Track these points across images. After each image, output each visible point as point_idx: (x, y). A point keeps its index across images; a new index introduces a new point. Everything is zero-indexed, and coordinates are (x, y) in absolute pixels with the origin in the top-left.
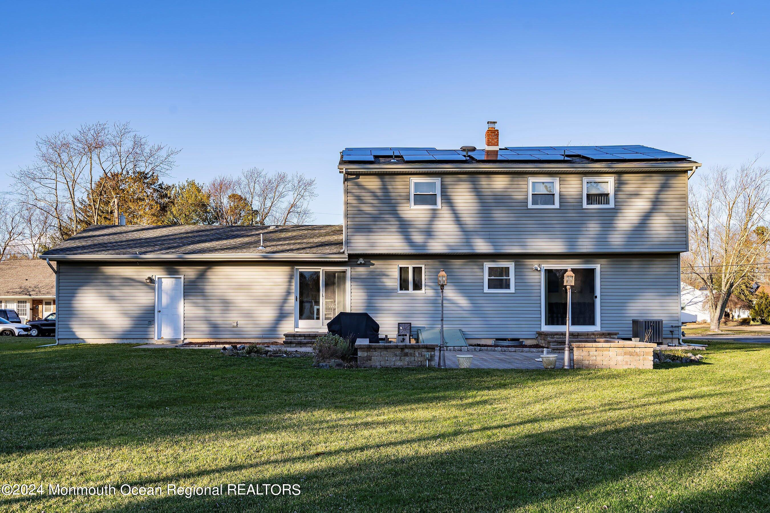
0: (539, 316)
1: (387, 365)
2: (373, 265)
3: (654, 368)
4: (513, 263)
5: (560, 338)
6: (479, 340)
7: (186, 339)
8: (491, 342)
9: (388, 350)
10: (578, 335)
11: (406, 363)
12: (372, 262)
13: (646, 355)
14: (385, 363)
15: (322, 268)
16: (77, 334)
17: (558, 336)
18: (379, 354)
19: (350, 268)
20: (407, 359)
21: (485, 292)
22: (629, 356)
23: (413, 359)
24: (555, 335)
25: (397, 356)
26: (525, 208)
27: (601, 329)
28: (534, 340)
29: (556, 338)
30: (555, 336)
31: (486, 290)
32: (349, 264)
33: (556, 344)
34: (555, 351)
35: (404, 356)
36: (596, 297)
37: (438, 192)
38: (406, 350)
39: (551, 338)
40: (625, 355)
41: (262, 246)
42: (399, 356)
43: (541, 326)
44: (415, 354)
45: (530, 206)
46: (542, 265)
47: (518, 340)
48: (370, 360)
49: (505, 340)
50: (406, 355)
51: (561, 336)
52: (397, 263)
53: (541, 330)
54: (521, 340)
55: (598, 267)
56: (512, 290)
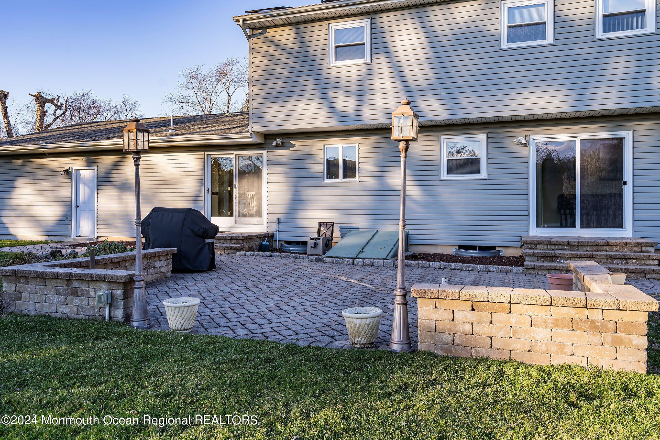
0: (526, 213)
1: (45, 310)
2: (294, 146)
3: (649, 372)
4: (485, 136)
5: (547, 249)
6: (434, 247)
7: (100, 237)
8: (451, 251)
9: (47, 282)
10: (578, 245)
11: (75, 310)
12: (293, 142)
13: (624, 332)
14: (43, 307)
15: (235, 153)
16: (10, 229)
17: (542, 246)
18: (33, 287)
19: (266, 151)
20: (76, 301)
21: (442, 178)
22: (568, 331)
23: (85, 302)
24: (538, 244)
25: (60, 294)
26: (497, 49)
27: (634, 235)
28: (518, 249)
29: (540, 249)
30: (538, 246)
31: (444, 175)
32: (264, 146)
33: (535, 258)
34: (531, 271)
35: (72, 295)
36: (625, 183)
37: (367, 39)
38: (75, 284)
39: (531, 249)
40: (557, 326)
41: (173, 129)
42: (64, 294)
43: (528, 229)
44: (88, 292)
45: (504, 44)
46: (532, 137)
47: (493, 248)
48: (20, 299)
49: (473, 248)
50: (75, 293)
51: (549, 246)
52: (323, 143)
53: (528, 234)
54: (497, 249)
55: (628, 135)
56: (483, 174)
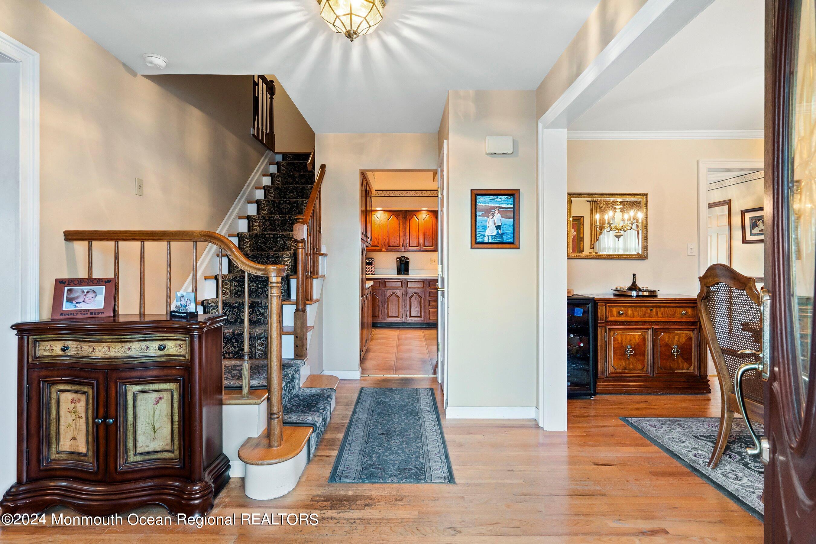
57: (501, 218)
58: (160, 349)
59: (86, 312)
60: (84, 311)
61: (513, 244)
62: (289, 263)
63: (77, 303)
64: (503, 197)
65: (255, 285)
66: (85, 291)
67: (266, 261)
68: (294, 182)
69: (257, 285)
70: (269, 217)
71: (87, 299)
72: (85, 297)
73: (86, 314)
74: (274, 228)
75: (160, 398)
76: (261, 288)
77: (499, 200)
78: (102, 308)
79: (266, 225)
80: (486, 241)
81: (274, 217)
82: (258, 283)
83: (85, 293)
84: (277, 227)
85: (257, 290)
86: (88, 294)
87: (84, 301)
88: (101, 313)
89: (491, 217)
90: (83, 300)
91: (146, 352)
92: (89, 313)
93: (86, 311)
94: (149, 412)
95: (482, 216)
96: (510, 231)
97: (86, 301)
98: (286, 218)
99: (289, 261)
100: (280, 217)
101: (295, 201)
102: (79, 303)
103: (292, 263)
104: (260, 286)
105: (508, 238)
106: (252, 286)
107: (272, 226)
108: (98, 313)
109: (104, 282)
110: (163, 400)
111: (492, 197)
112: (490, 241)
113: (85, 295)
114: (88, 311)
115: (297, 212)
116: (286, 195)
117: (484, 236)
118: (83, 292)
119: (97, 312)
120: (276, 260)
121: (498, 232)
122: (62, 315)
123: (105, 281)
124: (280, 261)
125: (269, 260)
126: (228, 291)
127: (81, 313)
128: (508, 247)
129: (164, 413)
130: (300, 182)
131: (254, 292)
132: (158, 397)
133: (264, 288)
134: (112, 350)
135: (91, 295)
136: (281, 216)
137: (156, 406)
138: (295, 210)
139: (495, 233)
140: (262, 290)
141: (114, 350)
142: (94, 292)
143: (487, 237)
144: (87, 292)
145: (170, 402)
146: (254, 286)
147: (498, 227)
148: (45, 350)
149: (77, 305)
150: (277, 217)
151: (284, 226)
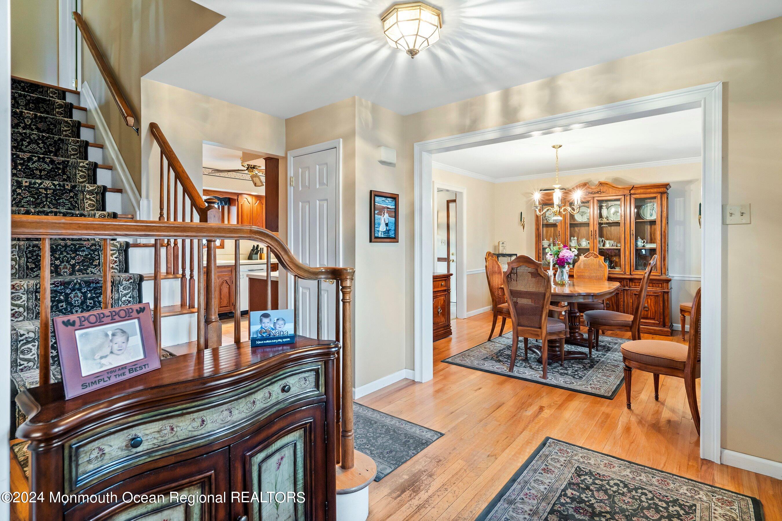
57: (388, 217)
58: (283, 390)
59: (122, 372)
60: (119, 369)
61: (395, 239)
62: (116, 258)
63: (101, 358)
64: (389, 199)
65: (80, 295)
66: (110, 333)
67: (73, 255)
68: (22, 125)
69: (84, 294)
70: (30, 183)
71: (116, 347)
72: (111, 344)
73: (124, 374)
74: (39, 201)
75: (282, 458)
76: (92, 298)
77: (387, 201)
78: (142, 357)
79: (19, 194)
80: (380, 236)
81: (41, 184)
82: (86, 292)
83: (110, 337)
84: (44, 199)
85: (83, 302)
86: (116, 337)
87: (112, 352)
88: (145, 365)
89: (383, 215)
90: (109, 350)
91: (269, 400)
92: (127, 371)
93: (122, 368)
94: (272, 484)
95: (378, 214)
96: (393, 228)
97: (115, 351)
98: (66, 187)
99: (116, 256)
100: (54, 184)
101: (63, 162)
102: (106, 357)
103: (121, 257)
104: (89, 295)
105: (392, 234)
106: (75, 297)
107: (34, 198)
108: (141, 368)
109: (135, 312)
110: (284, 459)
111: (384, 199)
112: (382, 236)
113: (111, 341)
114: (125, 368)
115: (65, 177)
116: (22, 145)
117: (379, 231)
118: (107, 335)
119: (138, 366)
120: (91, 255)
121: (386, 229)
122: (84, 386)
123: (137, 310)
124: (99, 255)
125: (79, 255)
126: (21, 310)
127: (115, 374)
128: (392, 241)
129: (286, 476)
130: (34, 127)
131: (78, 306)
132: (280, 457)
133: (98, 297)
134: (235, 412)
135: (120, 339)
136: (56, 183)
137: (278, 472)
138: (59, 174)
139: (385, 230)
140: (94, 302)
141: (237, 412)
142: (123, 332)
143: (380, 232)
144: (113, 335)
145: (293, 458)
146: (78, 297)
147: (387, 225)
148: (89, 461)
149: (103, 361)
150: (47, 183)
151: (59, 199)
